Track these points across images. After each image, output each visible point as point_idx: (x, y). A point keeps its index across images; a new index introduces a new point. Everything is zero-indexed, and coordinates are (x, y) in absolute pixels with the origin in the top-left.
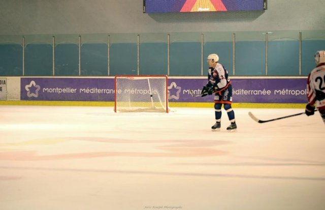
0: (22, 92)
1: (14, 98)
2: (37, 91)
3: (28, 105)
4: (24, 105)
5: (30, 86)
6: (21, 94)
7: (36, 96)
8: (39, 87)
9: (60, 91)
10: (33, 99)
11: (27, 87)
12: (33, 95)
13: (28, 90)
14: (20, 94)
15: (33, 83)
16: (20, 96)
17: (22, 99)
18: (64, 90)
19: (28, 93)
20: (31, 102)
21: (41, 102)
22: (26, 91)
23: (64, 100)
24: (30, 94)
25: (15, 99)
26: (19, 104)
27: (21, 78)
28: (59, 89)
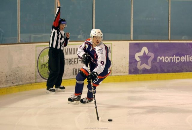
0: (130, 63)
1: (120, 72)
2: (150, 60)
3: (139, 80)
4: (133, 80)
5: (141, 54)
6: (130, 66)
7: (148, 67)
8: (152, 55)
9: (178, 59)
10: (145, 71)
11: (137, 56)
12: (145, 66)
13: (138, 59)
14: (128, 65)
15: (145, 49)
16: (128, 69)
17: (130, 72)
18: (183, 59)
19: (139, 63)
20: (143, 76)
21: (155, 75)
22: (136, 61)
23: (182, 72)
24: (141, 64)
25: (122, 74)
26: (127, 80)
27: (130, 43)
28: (177, 57)
